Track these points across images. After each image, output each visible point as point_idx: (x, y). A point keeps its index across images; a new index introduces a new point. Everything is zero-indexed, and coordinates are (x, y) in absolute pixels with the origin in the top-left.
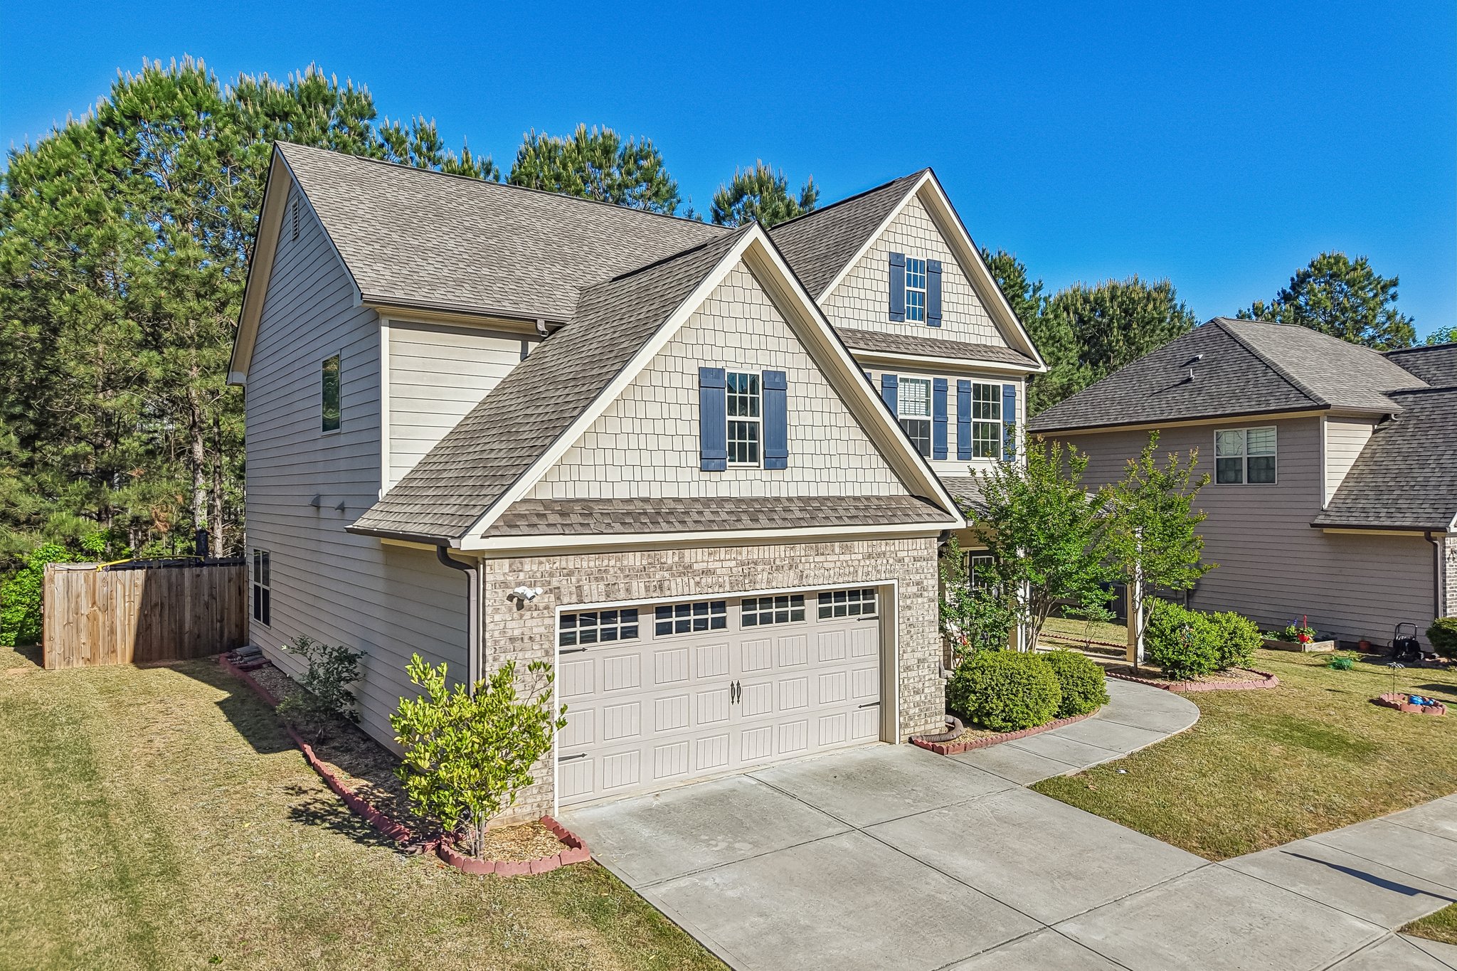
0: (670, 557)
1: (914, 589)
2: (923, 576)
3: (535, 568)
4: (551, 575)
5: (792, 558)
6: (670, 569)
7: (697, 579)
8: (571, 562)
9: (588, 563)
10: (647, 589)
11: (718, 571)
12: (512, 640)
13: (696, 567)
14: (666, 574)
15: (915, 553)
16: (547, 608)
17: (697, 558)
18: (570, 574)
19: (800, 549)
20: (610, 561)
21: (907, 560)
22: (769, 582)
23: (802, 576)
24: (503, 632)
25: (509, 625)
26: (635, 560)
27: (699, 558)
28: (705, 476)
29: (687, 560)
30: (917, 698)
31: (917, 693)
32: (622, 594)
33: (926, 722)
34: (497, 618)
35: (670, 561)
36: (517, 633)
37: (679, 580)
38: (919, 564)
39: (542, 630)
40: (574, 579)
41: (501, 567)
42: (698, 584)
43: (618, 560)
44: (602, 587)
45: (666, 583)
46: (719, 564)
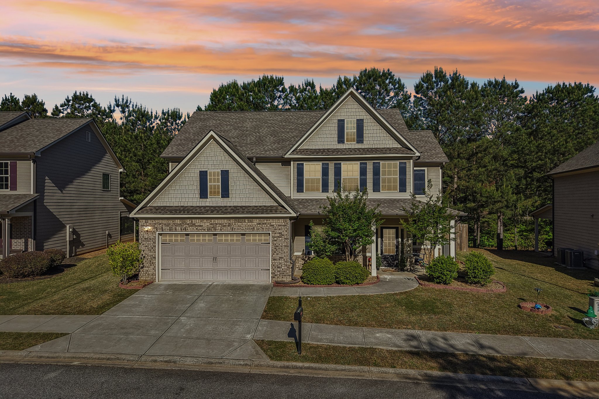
0: (188, 221)
1: (278, 235)
2: (282, 231)
3: (151, 222)
4: (155, 224)
5: (229, 223)
6: (188, 224)
7: (197, 227)
8: (160, 221)
9: (164, 222)
10: (181, 229)
11: (204, 226)
12: (145, 239)
13: (196, 224)
14: (187, 226)
15: (279, 224)
16: (154, 232)
17: (198, 222)
18: (160, 224)
19: (232, 221)
20: (171, 222)
21: (275, 226)
22: (221, 230)
23: (233, 229)
24: (143, 237)
25: (145, 235)
26: (178, 222)
27: (197, 222)
28: (202, 200)
29: (193, 222)
30: (279, 269)
31: (279, 268)
32: (174, 230)
33: (283, 278)
34: (142, 233)
35: (188, 222)
36: (146, 237)
37: (191, 227)
38: (280, 227)
39: (153, 237)
40: (161, 225)
41: (143, 221)
42: (197, 229)
43: (173, 221)
44: (168, 228)
45: (187, 228)
46: (204, 224)
